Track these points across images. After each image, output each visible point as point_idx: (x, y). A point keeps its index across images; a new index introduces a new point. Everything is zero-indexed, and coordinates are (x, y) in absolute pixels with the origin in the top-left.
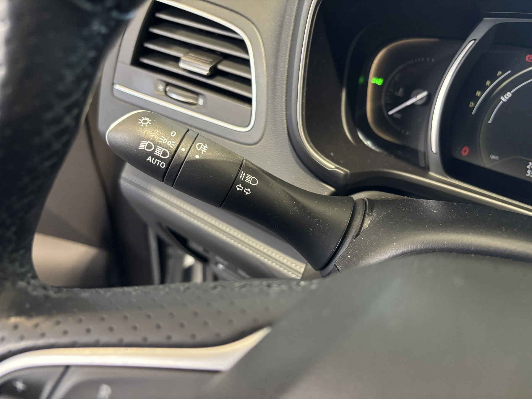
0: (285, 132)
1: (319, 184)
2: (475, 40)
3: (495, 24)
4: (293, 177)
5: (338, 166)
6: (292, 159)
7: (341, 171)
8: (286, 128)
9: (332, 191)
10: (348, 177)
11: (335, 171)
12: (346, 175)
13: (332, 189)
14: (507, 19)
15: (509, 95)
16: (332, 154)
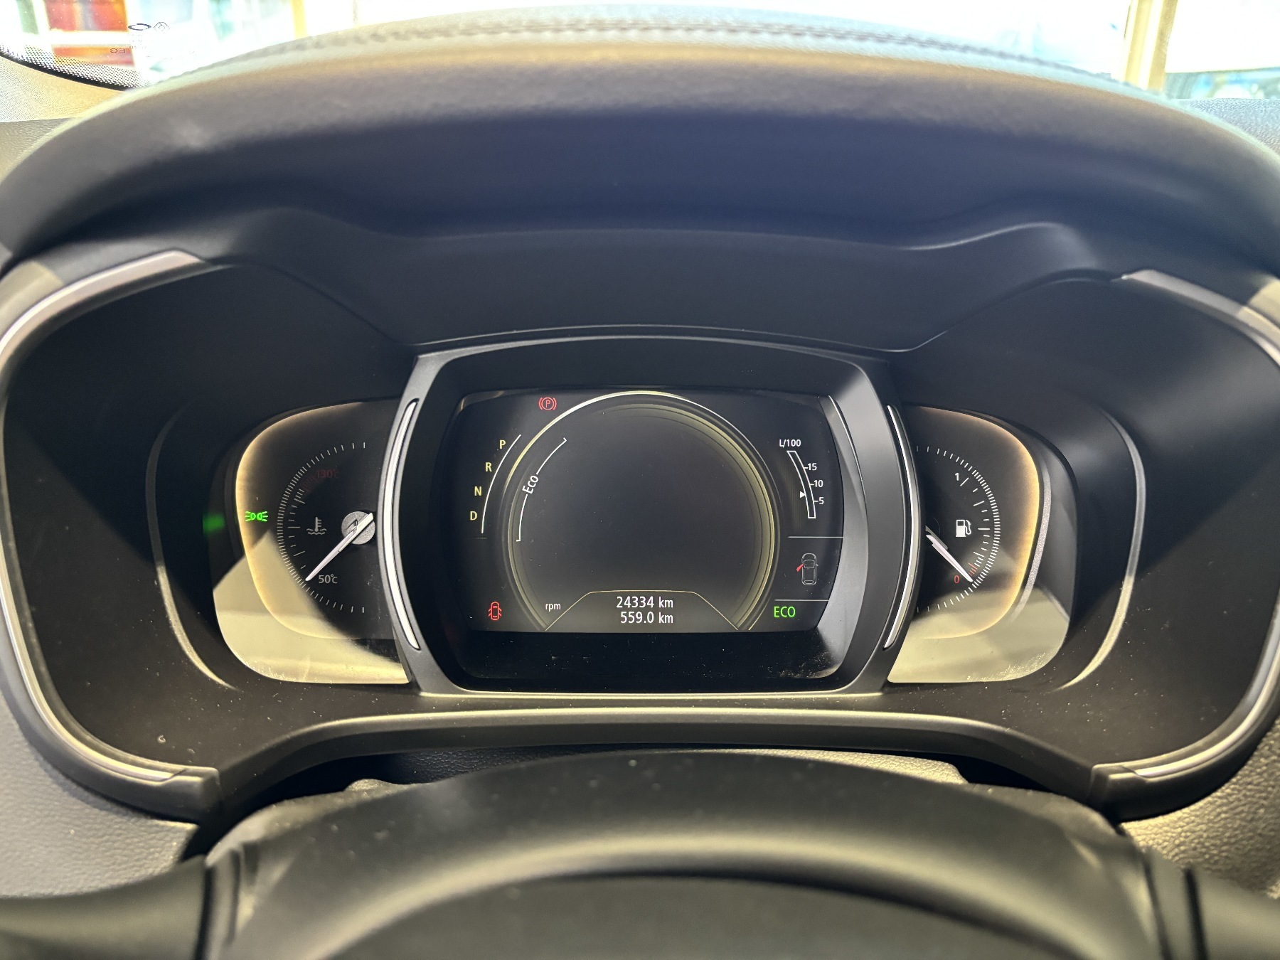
0: (12, 725)
1: (151, 826)
2: (416, 400)
3: (442, 363)
4: (72, 831)
5: (180, 767)
6: (55, 786)
7: (192, 776)
8: (11, 716)
9: (191, 831)
10: (218, 783)
11: (177, 783)
12: (209, 782)
13: (190, 827)
14: (463, 349)
15: (534, 479)
16: (161, 740)
